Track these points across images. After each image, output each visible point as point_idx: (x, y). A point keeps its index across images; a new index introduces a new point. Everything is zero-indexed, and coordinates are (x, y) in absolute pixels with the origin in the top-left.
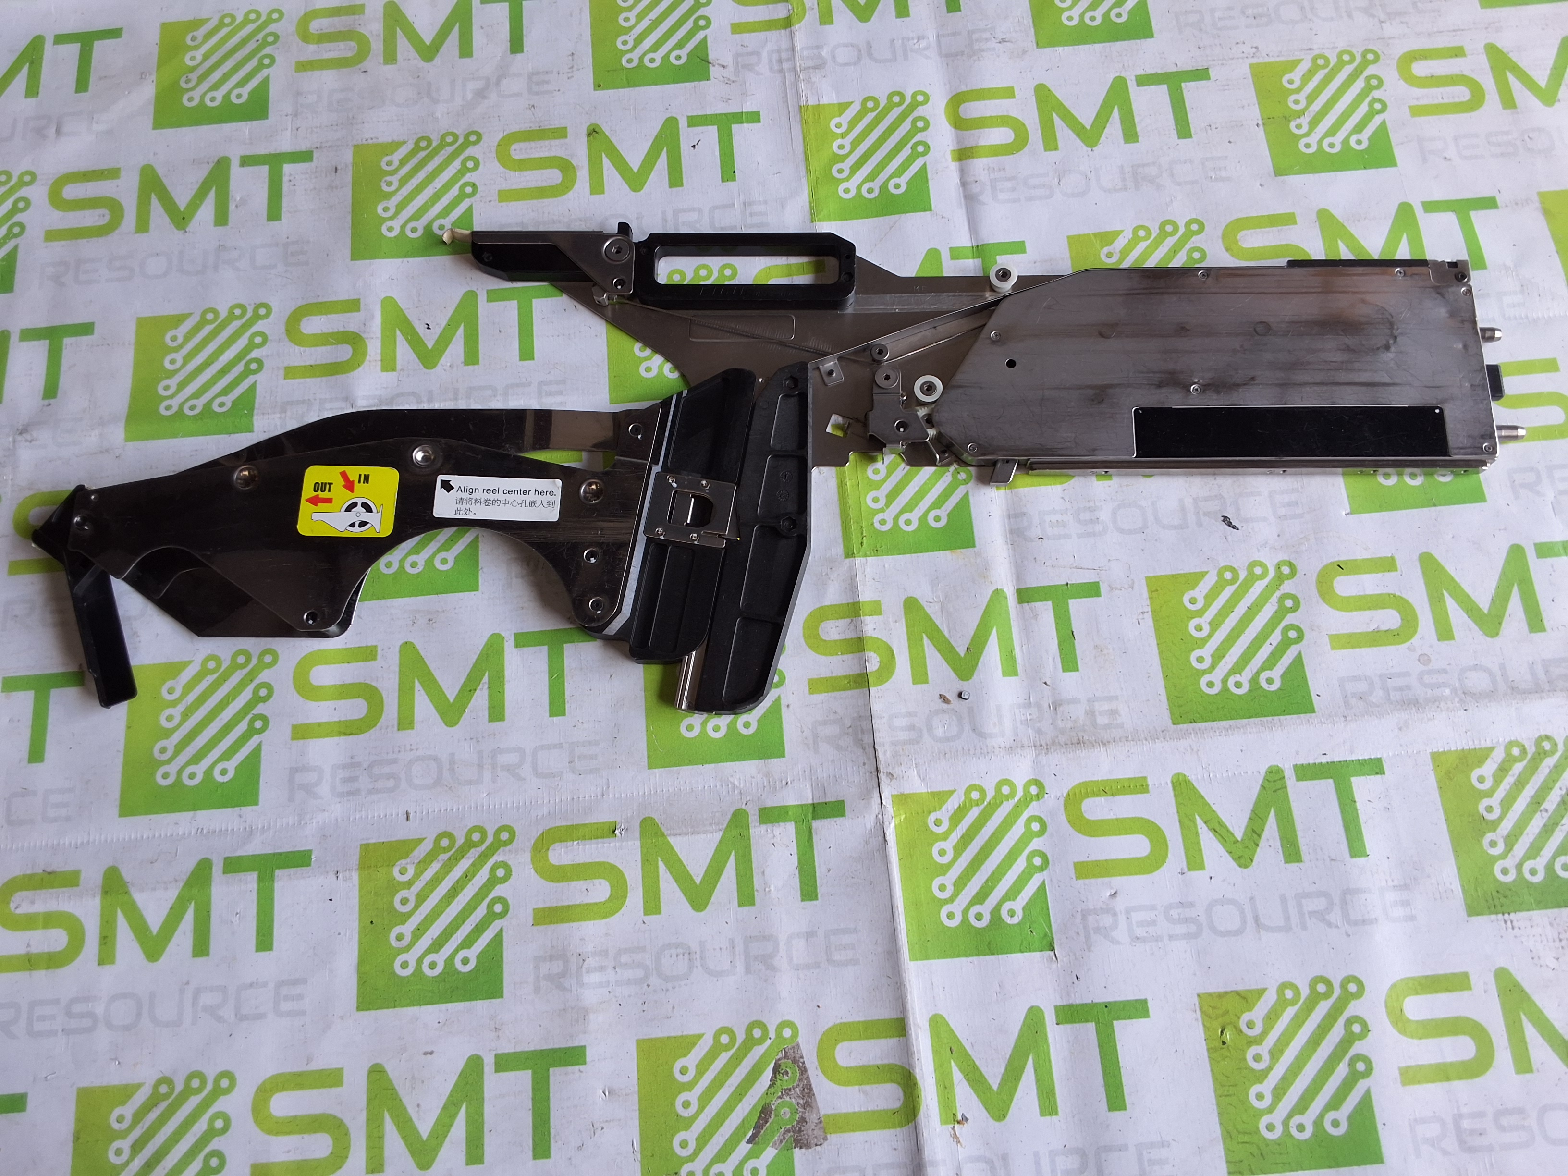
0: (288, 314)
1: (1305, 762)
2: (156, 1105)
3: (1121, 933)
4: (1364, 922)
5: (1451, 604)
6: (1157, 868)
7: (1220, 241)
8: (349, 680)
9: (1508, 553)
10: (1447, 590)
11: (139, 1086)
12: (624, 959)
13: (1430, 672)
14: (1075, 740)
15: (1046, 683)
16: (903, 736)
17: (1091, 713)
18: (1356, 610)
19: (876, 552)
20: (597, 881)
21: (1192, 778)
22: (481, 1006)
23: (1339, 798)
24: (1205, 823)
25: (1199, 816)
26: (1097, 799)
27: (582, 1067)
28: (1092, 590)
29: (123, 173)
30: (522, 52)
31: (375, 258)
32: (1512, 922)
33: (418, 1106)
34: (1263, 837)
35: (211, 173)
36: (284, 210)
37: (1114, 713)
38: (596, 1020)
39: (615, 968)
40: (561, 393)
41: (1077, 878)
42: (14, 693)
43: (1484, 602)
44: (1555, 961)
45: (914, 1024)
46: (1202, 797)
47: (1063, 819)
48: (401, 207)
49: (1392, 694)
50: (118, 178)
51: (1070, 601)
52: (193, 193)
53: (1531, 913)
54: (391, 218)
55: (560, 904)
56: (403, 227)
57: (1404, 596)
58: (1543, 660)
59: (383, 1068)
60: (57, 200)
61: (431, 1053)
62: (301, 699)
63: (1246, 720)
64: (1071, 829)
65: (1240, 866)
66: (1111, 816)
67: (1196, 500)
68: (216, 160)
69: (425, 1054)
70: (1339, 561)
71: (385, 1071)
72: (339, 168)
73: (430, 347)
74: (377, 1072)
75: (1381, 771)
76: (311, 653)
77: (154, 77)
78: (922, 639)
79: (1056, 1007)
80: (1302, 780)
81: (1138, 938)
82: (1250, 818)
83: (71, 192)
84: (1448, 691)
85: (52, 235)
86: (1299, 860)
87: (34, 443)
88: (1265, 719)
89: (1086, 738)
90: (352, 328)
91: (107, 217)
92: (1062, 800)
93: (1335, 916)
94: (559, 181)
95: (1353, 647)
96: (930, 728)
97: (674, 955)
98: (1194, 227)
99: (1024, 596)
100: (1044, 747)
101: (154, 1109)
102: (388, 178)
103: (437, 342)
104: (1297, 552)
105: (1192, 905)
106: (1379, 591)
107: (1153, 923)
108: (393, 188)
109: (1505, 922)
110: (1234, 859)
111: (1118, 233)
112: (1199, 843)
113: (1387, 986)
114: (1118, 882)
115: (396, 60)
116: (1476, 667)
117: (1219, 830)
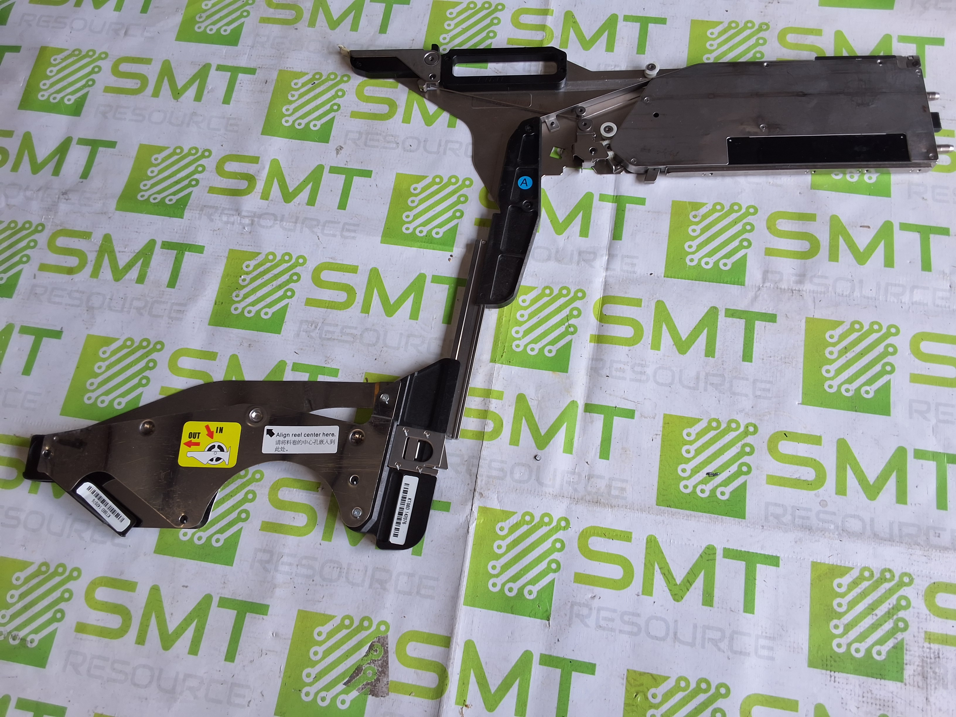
0: (220, 158)
1: (731, 547)
2: (37, 576)
3: (591, 621)
4: (741, 653)
5: (850, 473)
6: (624, 588)
7: (765, 222)
8: (198, 369)
9: (896, 450)
10: (850, 464)
11: (32, 563)
12: (304, 562)
13: (826, 512)
14: (595, 500)
15: (587, 463)
16: (494, 473)
17: (609, 487)
18: (788, 463)
19: (509, 363)
20: (301, 514)
21: (659, 540)
22: (219, 567)
23: (746, 574)
24: (660, 569)
25: (658, 564)
26: (599, 538)
27: (265, 617)
28: (630, 414)
29: (153, 62)
30: (386, 33)
31: (274, 136)
32: (835, 677)
33: (172, 614)
34: (693, 586)
35: (199, 71)
36: (233, 99)
37: (623, 489)
38: (279, 592)
39: (297, 565)
40: (355, 231)
41: (574, 582)
42: (24, 335)
43: (871, 478)
44: (856, 708)
45: (456, 642)
46: (662, 553)
47: (576, 544)
48: (296, 110)
49: (797, 520)
50: (150, 64)
51: (615, 417)
52: (187, 80)
53: (849, 675)
54: (289, 115)
55: (278, 522)
56: (294, 122)
57: (821, 462)
58: (900, 522)
59: (159, 588)
60: (116, 71)
61: (187, 587)
62: (170, 373)
63: (701, 514)
64: (579, 552)
65: (674, 600)
66: (605, 550)
67: (707, 375)
68: (204, 64)
69: (183, 586)
70: (786, 431)
71: (159, 590)
72: (268, 81)
73: (290, 191)
74: (155, 589)
75: (777, 565)
76: (182, 349)
77: (183, 12)
78: (522, 419)
79: (541, 654)
80: (726, 558)
81: (600, 627)
82: (688, 573)
83: (124, 67)
84: (832, 527)
85: (108, 89)
86: (711, 605)
87: (68, 201)
88: (713, 515)
89: (602, 500)
90: (251, 172)
91: (139, 85)
92: (578, 534)
93: (724, 645)
94: (387, 112)
95: (780, 485)
96: (512, 473)
97: (332, 567)
98: (751, 210)
99: (589, 408)
100: (575, 500)
101: (36, 578)
102: (293, 92)
103: (295, 189)
104: (761, 420)
105: (638, 615)
106: (806, 455)
107: (612, 620)
108: (294, 99)
109: (831, 676)
110: (672, 595)
111: (703, 204)
112: (653, 580)
113: (744, 695)
114: (598, 590)
115: (315, 25)
116: (854, 516)
117: (667, 575)
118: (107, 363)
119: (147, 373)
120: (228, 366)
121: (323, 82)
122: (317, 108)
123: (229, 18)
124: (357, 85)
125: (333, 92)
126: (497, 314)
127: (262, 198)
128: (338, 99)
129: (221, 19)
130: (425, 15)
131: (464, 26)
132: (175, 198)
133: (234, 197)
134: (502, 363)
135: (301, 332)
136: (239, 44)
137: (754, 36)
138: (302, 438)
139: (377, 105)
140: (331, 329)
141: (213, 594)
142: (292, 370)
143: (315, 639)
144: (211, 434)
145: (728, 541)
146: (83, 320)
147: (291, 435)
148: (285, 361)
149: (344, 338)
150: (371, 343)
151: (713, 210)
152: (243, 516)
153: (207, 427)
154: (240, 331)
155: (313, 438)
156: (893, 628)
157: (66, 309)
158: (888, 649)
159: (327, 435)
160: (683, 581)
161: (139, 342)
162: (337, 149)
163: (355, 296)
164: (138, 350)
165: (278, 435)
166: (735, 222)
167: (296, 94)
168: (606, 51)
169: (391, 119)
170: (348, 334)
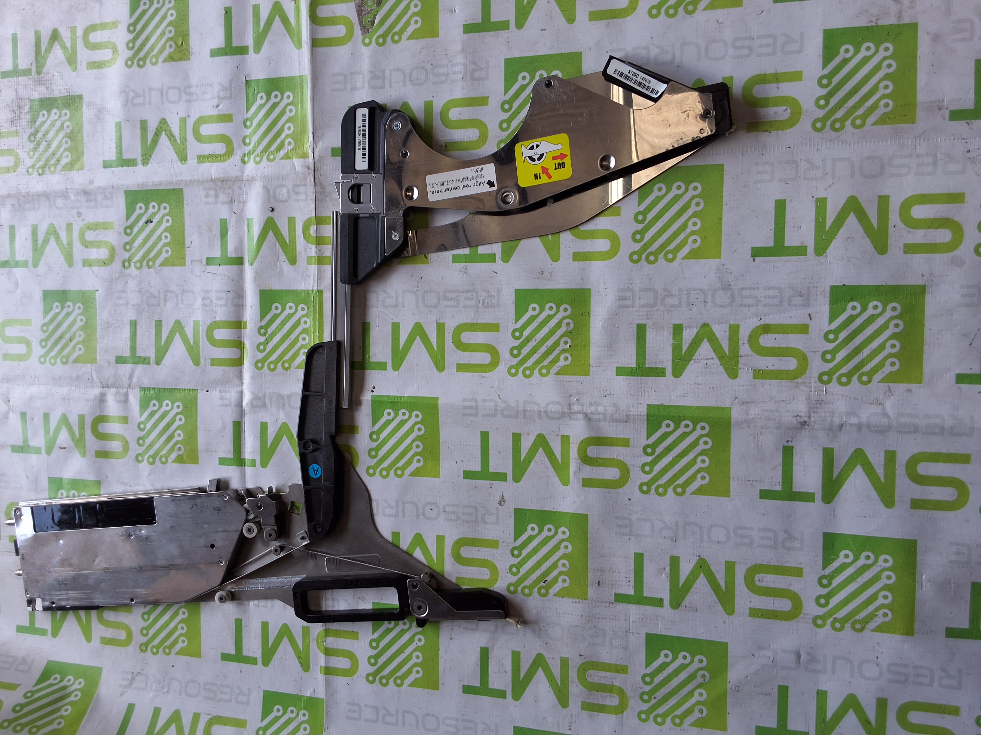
118: (688, 230)
119: (640, 227)
120: (559, 248)
121: (535, 583)
122: (535, 551)
123: (665, 673)
124: (498, 581)
125: (523, 571)
126: (324, 337)
127: (568, 437)
128: (516, 563)
129: (676, 672)
130: (444, 671)
131: (402, 656)
132: (663, 429)
133: (598, 436)
134: (313, 290)
135: (496, 295)
136: (644, 636)
137: (151, 637)
138: (460, 184)
139: (474, 557)
140: (468, 303)
141: (516, 30)
142: (495, 254)
143: (419, 16)
144: (545, 170)
145: (134, 172)
146: (731, 273)
147: (472, 185)
148: (504, 262)
149: (454, 295)
150: (429, 294)
151: (167, 456)
152: (506, 106)
153: (550, 177)
154: (555, 287)
155: (450, 186)
156: (36, 135)
157: (757, 283)
158: (39, 119)
159: (438, 191)
160: (161, 134)
161: (659, 259)
162: (504, 501)
163: (453, 339)
164: (656, 250)
165: (483, 184)
166: (151, 446)
167: (560, 568)
168: (268, 623)
169: (456, 539)
170: (452, 299)
